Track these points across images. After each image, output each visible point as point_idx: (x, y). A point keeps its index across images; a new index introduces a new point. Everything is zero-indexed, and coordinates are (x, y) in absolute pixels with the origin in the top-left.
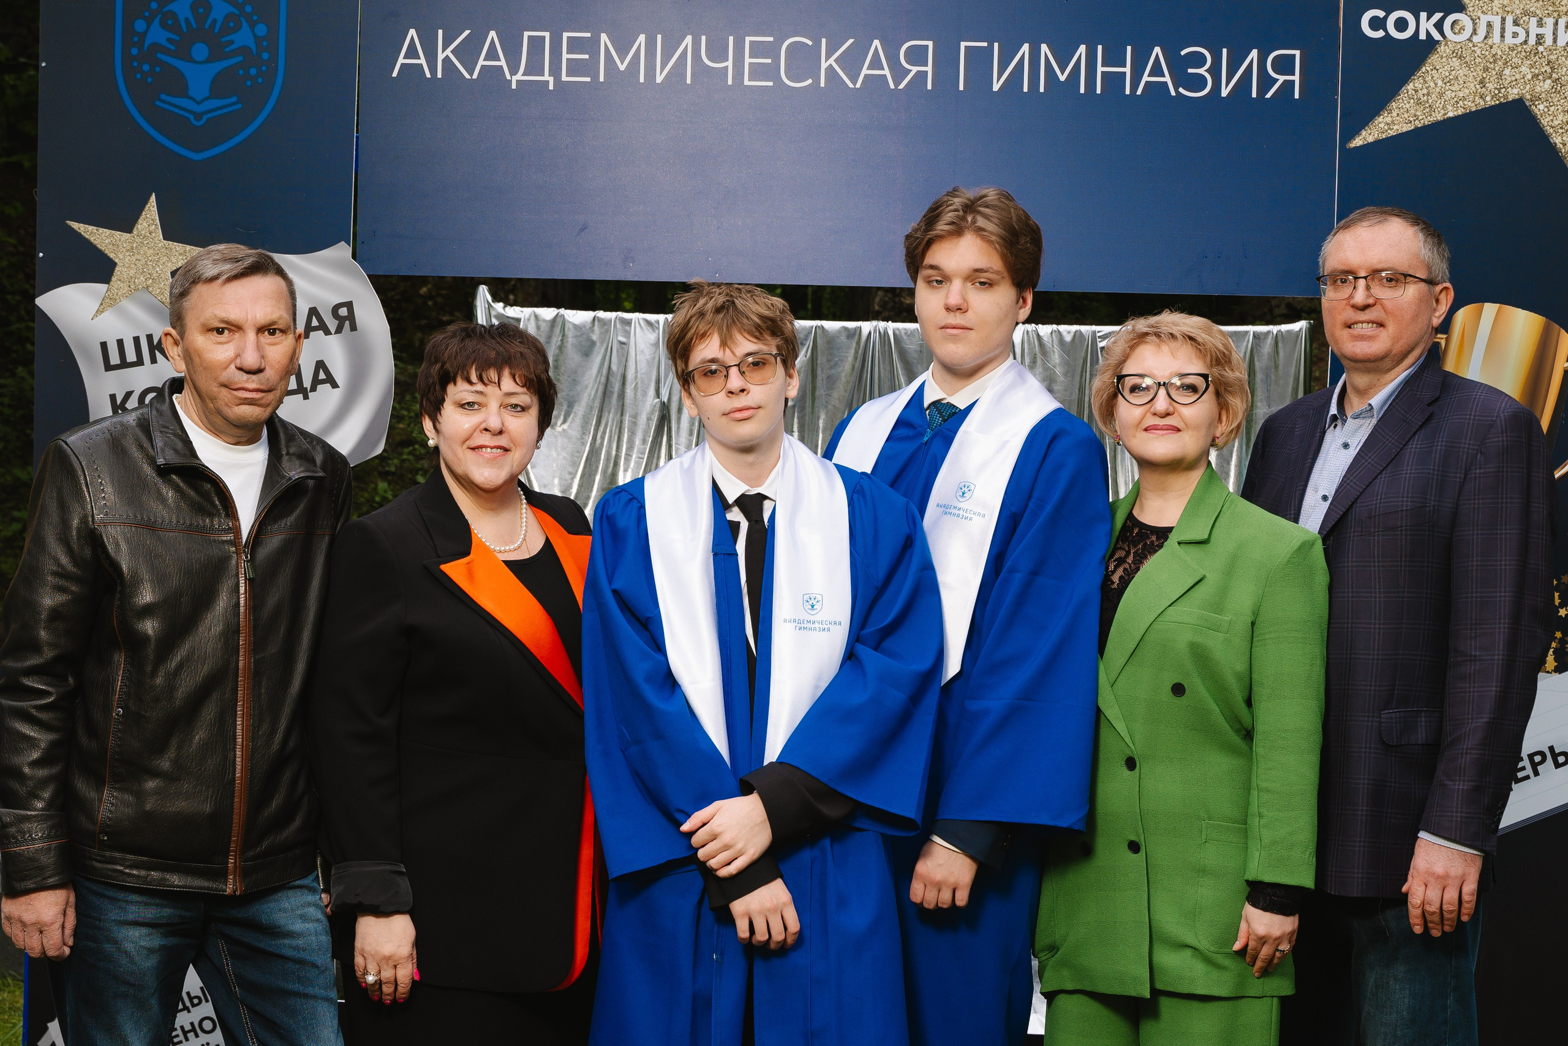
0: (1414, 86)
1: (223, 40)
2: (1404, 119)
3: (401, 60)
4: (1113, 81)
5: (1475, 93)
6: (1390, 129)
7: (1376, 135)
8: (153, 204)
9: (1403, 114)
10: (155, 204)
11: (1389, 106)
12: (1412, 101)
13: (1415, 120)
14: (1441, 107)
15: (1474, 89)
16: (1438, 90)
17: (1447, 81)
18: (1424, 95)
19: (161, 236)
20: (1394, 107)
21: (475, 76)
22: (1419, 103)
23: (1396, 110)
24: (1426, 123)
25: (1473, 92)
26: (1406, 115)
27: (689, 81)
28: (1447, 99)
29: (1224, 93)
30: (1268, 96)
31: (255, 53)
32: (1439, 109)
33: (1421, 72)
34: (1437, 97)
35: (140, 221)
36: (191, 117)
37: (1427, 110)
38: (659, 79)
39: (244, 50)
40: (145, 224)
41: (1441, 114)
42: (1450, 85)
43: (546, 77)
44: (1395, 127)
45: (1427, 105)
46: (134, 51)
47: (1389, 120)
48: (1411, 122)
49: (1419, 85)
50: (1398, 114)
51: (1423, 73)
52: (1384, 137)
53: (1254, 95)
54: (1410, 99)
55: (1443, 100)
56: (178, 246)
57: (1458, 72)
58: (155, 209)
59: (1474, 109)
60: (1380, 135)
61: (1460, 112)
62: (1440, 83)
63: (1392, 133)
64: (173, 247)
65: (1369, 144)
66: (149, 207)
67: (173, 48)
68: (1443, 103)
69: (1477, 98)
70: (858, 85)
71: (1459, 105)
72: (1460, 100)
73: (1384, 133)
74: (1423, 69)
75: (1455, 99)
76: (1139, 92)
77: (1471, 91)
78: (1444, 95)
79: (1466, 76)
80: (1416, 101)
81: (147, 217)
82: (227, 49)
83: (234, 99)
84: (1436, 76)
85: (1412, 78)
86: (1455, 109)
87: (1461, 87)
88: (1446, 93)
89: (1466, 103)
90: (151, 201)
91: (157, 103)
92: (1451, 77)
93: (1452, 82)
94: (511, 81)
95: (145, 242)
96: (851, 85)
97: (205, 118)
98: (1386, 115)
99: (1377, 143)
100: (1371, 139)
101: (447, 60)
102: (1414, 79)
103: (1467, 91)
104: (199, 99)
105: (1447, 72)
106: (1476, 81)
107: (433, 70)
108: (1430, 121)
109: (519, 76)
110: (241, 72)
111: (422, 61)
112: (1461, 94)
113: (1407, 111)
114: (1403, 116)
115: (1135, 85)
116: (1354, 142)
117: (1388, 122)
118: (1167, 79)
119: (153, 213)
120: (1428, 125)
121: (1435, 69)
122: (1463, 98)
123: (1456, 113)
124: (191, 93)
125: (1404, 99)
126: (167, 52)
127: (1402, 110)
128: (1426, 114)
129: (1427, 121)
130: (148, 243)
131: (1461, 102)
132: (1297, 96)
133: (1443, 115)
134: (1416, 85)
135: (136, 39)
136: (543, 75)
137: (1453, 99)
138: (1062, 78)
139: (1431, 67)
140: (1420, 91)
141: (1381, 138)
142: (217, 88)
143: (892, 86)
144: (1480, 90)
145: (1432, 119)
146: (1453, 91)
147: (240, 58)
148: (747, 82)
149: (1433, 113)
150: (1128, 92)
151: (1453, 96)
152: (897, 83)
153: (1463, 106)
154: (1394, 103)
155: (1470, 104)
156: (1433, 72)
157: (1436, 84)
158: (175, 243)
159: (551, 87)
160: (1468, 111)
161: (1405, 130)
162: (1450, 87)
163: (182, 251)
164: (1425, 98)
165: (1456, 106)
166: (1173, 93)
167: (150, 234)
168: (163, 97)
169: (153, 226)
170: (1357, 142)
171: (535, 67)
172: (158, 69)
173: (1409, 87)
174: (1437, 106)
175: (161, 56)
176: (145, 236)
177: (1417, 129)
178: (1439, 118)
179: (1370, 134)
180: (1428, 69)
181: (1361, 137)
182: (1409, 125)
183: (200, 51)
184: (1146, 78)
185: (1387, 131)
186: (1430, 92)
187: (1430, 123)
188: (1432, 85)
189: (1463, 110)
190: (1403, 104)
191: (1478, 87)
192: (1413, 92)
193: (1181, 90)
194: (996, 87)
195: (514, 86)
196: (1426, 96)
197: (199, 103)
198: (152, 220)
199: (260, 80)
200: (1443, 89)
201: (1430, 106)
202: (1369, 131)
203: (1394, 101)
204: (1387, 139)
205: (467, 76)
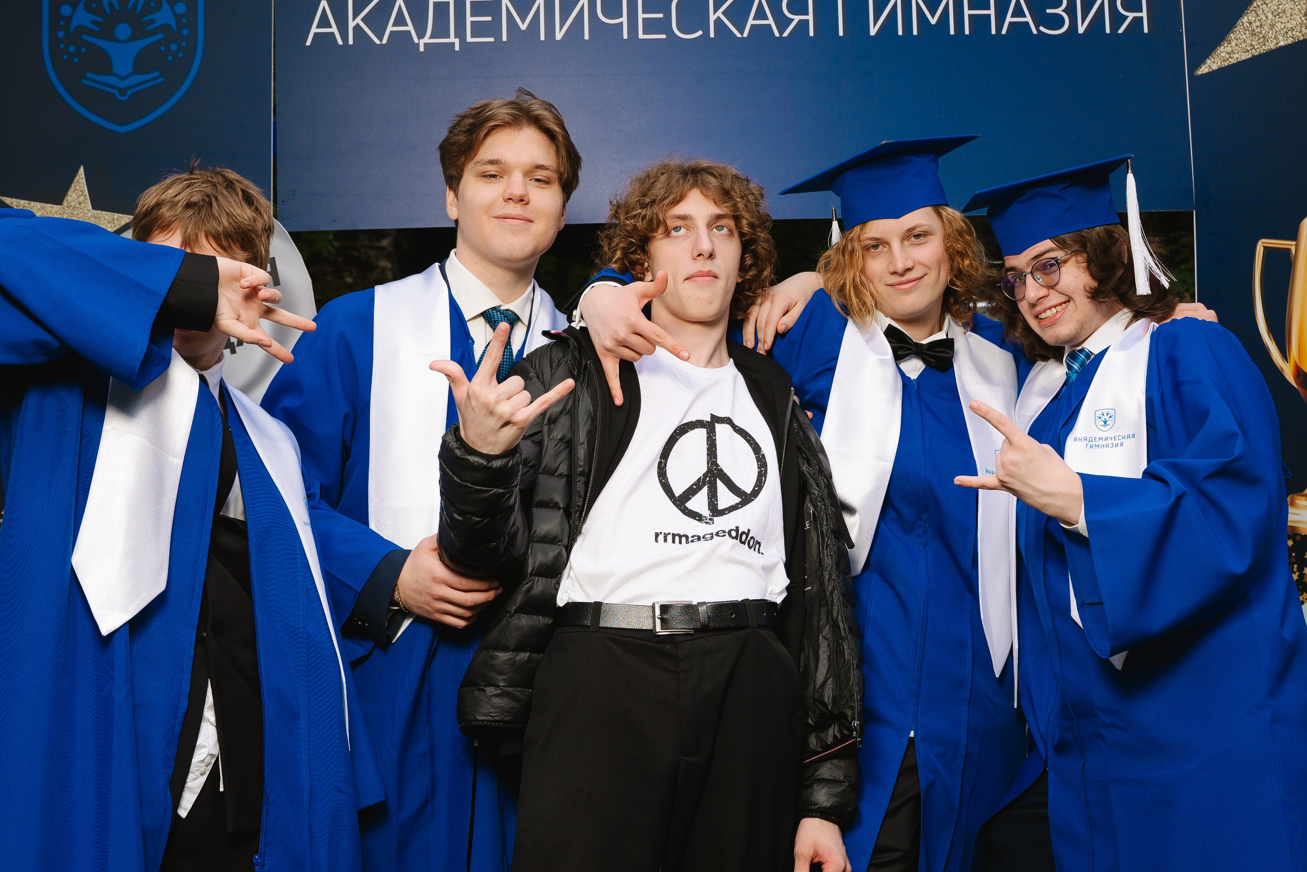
0: (1248, 19)
1: (145, 19)
2: (1242, 48)
3: (314, 30)
4: (980, 23)
5: (1301, 24)
6: (1230, 57)
7: (1219, 64)
8: (81, 176)
9: (1241, 44)
10: (83, 176)
11: (1228, 38)
12: (1247, 32)
13: (1251, 50)
14: (1273, 37)
15: (1300, 21)
16: (1269, 22)
17: (1276, 14)
18: (1257, 27)
19: (90, 207)
20: (1233, 38)
21: (385, 41)
22: (1253, 34)
23: (1234, 41)
24: (1262, 51)
25: (1300, 23)
26: (1243, 45)
27: (587, 37)
28: (1278, 30)
29: (1081, 30)
30: (1121, 31)
31: (175, 29)
32: (1271, 39)
33: (1252, 6)
34: (1269, 28)
35: (70, 193)
36: (116, 93)
37: (1262, 40)
38: (559, 36)
39: (165, 28)
40: (74, 196)
41: (1273, 44)
42: (1279, 18)
43: (452, 39)
44: (1235, 56)
45: (1261, 36)
46: (61, 34)
47: (1229, 49)
48: (1248, 51)
49: (1252, 18)
50: (1236, 44)
51: (1255, 7)
52: (1226, 65)
53: (1108, 31)
54: (1246, 30)
55: (1274, 31)
56: (107, 215)
57: (1285, 6)
58: (84, 181)
59: (1301, 38)
60: (1222, 63)
61: (1290, 41)
62: (1270, 16)
63: (1233, 61)
64: (102, 216)
65: (1214, 72)
66: (78, 179)
67: (97, 29)
68: (1274, 33)
69: (1303, 29)
70: (746, 34)
71: (1288, 35)
72: (1289, 30)
73: (1226, 61)
74: (1255, 4)
75: (1285, 30)
76: (1004, 32)
77: (1298, 23)
78: (1275, 26)
79: (1292, 9)
80: (1251, 32)
81: (76, 189)
82: (149, 28)
83: (157, 74)
84: (1266, 10)
85: (1246, 12)
86: (1285, 39)
87: (1288, 19)
88: (1276, 24)
89: (1294, 33)
90: (79, 173)
91: (84, 81)
92: (1279, 11)
93: (1281, 15)
94: (419, 44)
95: (75, 213)
96: (739, 35)
97: (129, 93)
98: (1226, 45)
99: (1221, 70)
100: (1215, 67)
101: (357, 28)
102: (1248, 13)
103: (1294, 23)
104: (123, 75)
105: (1275, 6)
106: (1301, 13)
107: (345, 36)
108: (1264, 50)
109: (427, 39)
110: (163, 48)
111: (334, 29)
112: (1289, 26)
113: (1244, 42)
114: (1241, 46)
115: (999, 27)
116: (1201, 70)
117: (1228, 51)
118: (1028, 19)
119: (82, 184)
120: (1264, 53)
121: (1265, 3)
122: (1292, 29)
123: (1286, 43)
124: (115, 70)
125: (1241, 30)
126: (90, 32)
127: (1239, 41)
128: (1261, 44)
129: (1263, 49)
130: (77, 214)
131: (1290, 33)
132: (1146, 30)
133: (1276, 44)
134: (1250, 18)
135: (62, 23)
136: (449, 37)
137: (1283, 29)
138: (933, 21)
139: (1261, 2)
140: (1253, 24)
141: (1224, 66)
142: (141, 64)
143: (777, 34)
144: (1305, 21)
145: (1266, 48)
146: (1282, 23)
147: (161, 36)
148: (641, 36)
149: (1267, 43)
150: (994, 32)
151: (1283, 27)
152: (781, 32)
153: (1291, 36)
154: (1232, 35)
155: (1297, 34)
156: (1263, 6)
157: (1267, 17)
158: (104, 212)
159: (457, 48)
160: (1297, 41)
161: (1243, 58)
162: (1279, 19)
163: (110, 219)
164: (1259, 29)
165: (1285, 36)
166: (1035, 32)
167: (79, 205)
168: (89, 75)
169: (83, 197)
170: (1203, 70)
171: (441, 30)
172: (83, 50)
173: (1244, 20)
174: (1270, 36)
175: (85, 37)
176: (74, 207)
177: (1254, 57)
178: (1272, 47)
179: (1214, 63)
180: (1259, 3)
181: (1206, 66)
182: (1247, 53)
183: (123, 30)
184: (1009, 19)
185: (1228, 59)
186: (1263, 24)
187: (1264, 52)
188: (1264, 18)
189: (1292, 39)
190: (1240, 35)
191: (1303, 18)
192: (1248, 25)
193: (1042, 28)
194: (873, 31)
195: (422, 49)
196: (1259, 28)
197: (123, 79)
198: (81, 191)
199: (181, 55)
200: (1273, 21)
201: (1263, 36)
202: (1213, 60)
203: (1232, 33)
204: (1229, 66)
205: (377, 42)
